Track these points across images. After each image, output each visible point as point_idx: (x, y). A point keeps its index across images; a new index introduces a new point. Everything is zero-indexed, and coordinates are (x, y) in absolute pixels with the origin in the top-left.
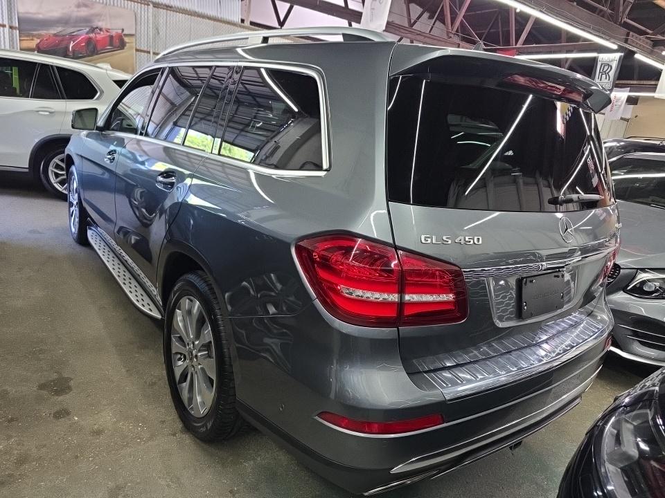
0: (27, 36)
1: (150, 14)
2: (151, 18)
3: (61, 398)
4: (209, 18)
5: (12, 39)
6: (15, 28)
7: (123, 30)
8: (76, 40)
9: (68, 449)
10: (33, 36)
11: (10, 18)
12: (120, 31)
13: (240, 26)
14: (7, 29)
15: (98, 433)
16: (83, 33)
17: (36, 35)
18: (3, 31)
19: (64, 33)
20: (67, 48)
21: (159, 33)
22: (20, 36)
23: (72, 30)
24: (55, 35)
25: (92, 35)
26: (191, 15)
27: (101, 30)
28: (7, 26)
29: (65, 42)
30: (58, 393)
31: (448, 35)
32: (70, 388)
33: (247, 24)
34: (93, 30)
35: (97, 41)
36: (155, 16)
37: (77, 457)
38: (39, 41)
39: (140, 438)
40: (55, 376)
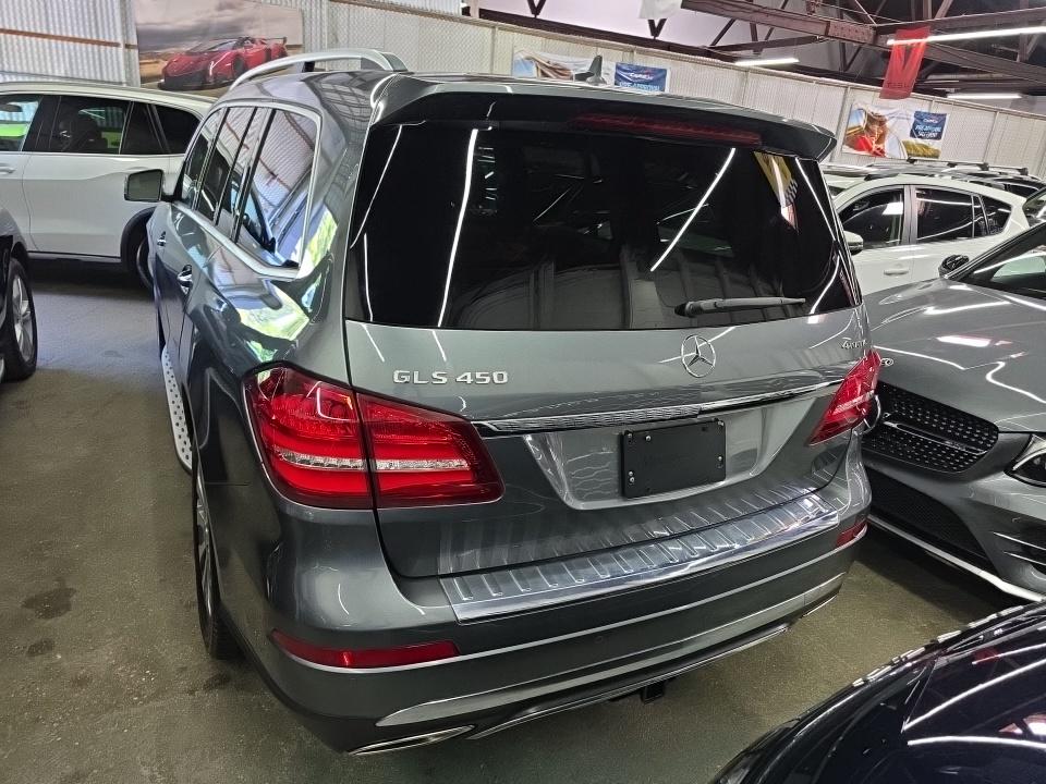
0: (150, 58)
1: (324, 12)
2: (325, 18)
3: (49, 622)
4: (414, 11)
5: (128, 65)
6: (134, 47)
7: (285, 40)
8: (218, 59)
9: (29, 707)
10: (159, 56)
11: (126, 33)
12: (281, 42)
13: (461, 21)
14: (121, 49)
15: (81, 682)
16: (228, 48)
17: (163, 54)
18: (117, 52)
19: (201, 49)
20: (206, 71)
21: (337, 40)
22: (140, 59)
23: (213, 44)
24: (189, 53)
25: (240, 50)
26: (386, 9)
27: (253, 41)
28: (122, 45)
29: (203, 63)
30: (48, 614)
31: (808, 9)
32: (68, 607)
33: (475, 14)
34: (242, 42)
35: (249, 58)
36: (331, 16)
37: (37, 720)
38: (166, 63)
39: (139, 695)
40: (54, 585)
